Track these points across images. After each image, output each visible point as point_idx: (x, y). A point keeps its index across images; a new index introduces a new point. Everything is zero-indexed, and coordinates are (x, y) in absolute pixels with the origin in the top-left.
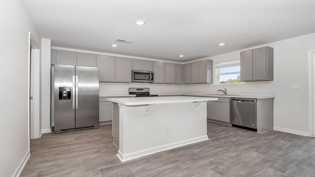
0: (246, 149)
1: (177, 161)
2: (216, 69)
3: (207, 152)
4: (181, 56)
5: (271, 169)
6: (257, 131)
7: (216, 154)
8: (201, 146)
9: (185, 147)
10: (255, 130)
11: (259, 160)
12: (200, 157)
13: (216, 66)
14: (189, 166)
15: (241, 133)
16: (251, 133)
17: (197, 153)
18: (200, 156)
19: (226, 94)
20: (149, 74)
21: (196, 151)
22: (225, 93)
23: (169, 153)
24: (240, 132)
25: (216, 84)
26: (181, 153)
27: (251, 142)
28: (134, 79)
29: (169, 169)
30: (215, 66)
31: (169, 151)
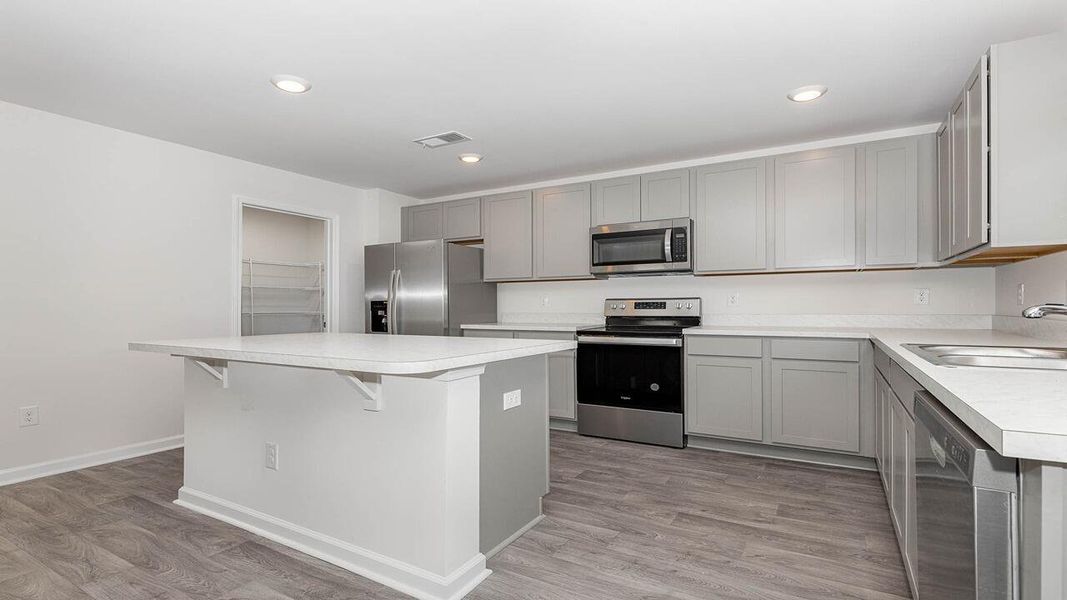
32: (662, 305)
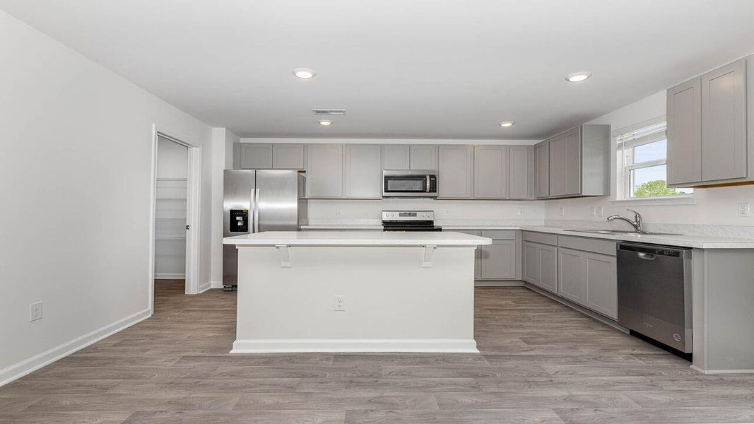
2: (618, 152)
4: (507, 125)
6: (692, 362)
13: (619, 142)
20: (425, 176)
22: (635, 227)
24: (627, 353)
25: (618, 199)
28: (385, 191)
30: (616, 141)
32: (415, 215)
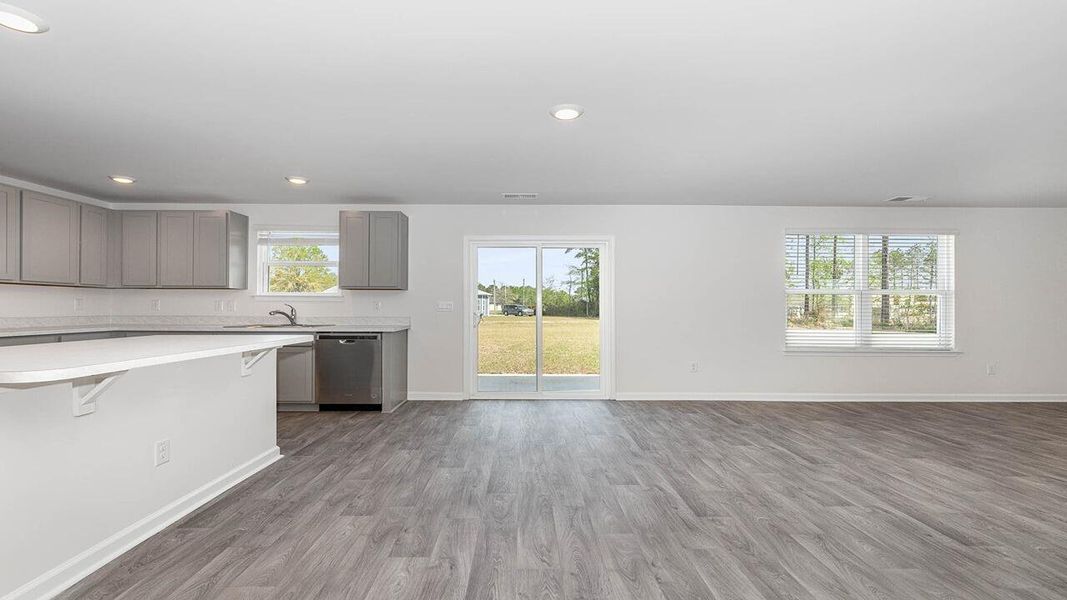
0: (382, 451)
1: (234, 539)
2: (259, 247)
3: (303, 485)
4: (123, 180)
5: (442, 469)
6: (381, 410)
7: (329, 483)
8: (274, 480)
9: (226, 498)
10: (378, 408)
11: (418, 462)
12: (292, 503)
13: (259, 237)
14: (282, 533)
15: (351, 422)
16: (370, 416)
17: (279, 498)
18: (292, 500)
19: (293, 324)
21: (271, 493)
22: (291, 320)
23: (185, 533)
24: (346, 419)
25: (258, 294)
26: (226, 515)
27: (383, 433)
29: (227, 565)
31: (178, 527)
